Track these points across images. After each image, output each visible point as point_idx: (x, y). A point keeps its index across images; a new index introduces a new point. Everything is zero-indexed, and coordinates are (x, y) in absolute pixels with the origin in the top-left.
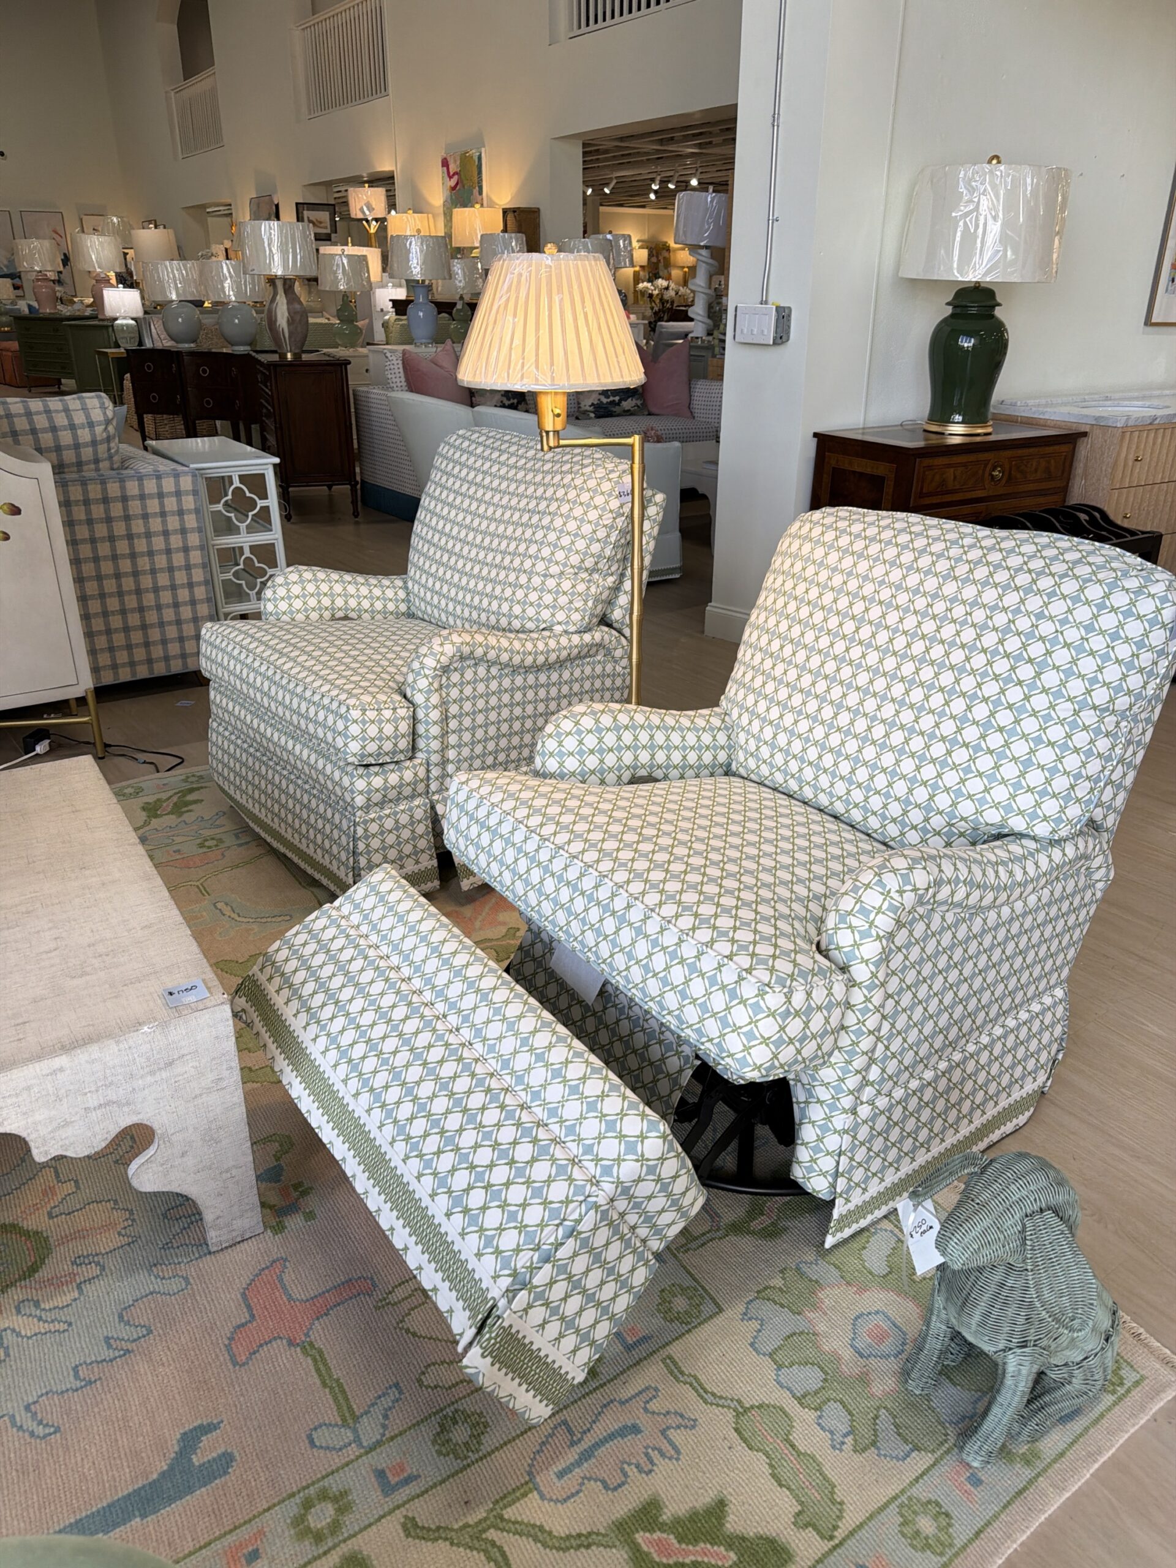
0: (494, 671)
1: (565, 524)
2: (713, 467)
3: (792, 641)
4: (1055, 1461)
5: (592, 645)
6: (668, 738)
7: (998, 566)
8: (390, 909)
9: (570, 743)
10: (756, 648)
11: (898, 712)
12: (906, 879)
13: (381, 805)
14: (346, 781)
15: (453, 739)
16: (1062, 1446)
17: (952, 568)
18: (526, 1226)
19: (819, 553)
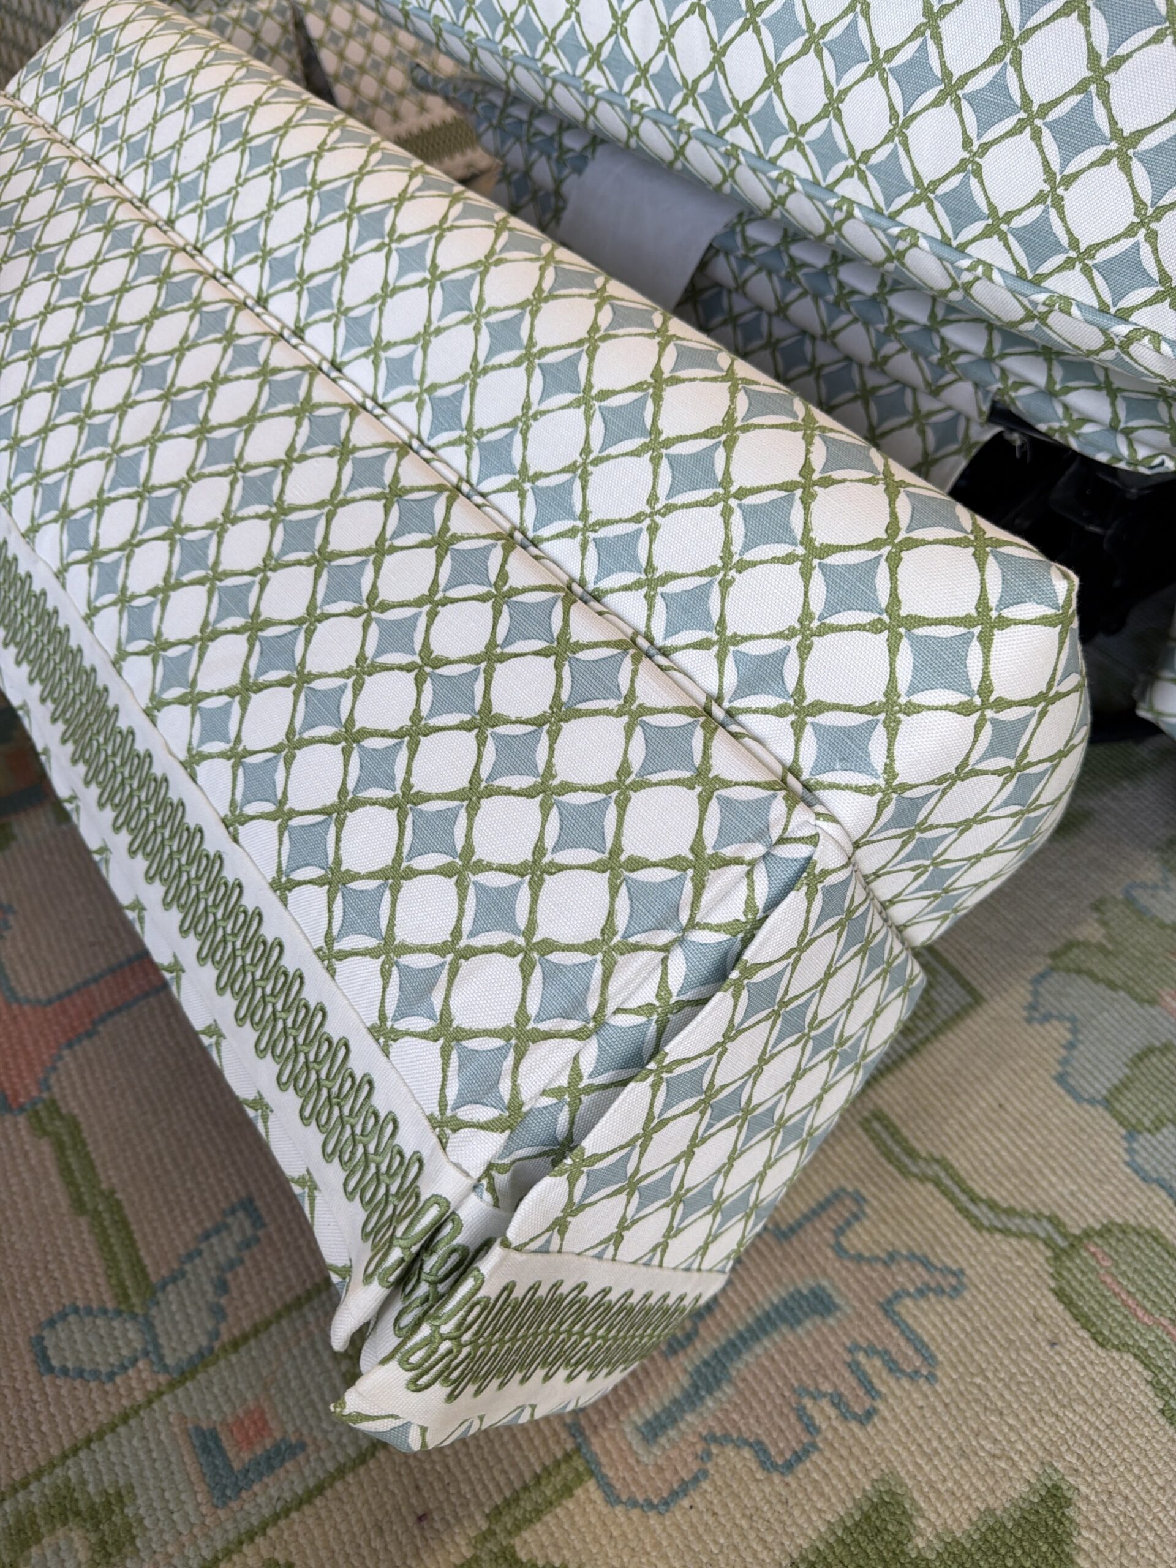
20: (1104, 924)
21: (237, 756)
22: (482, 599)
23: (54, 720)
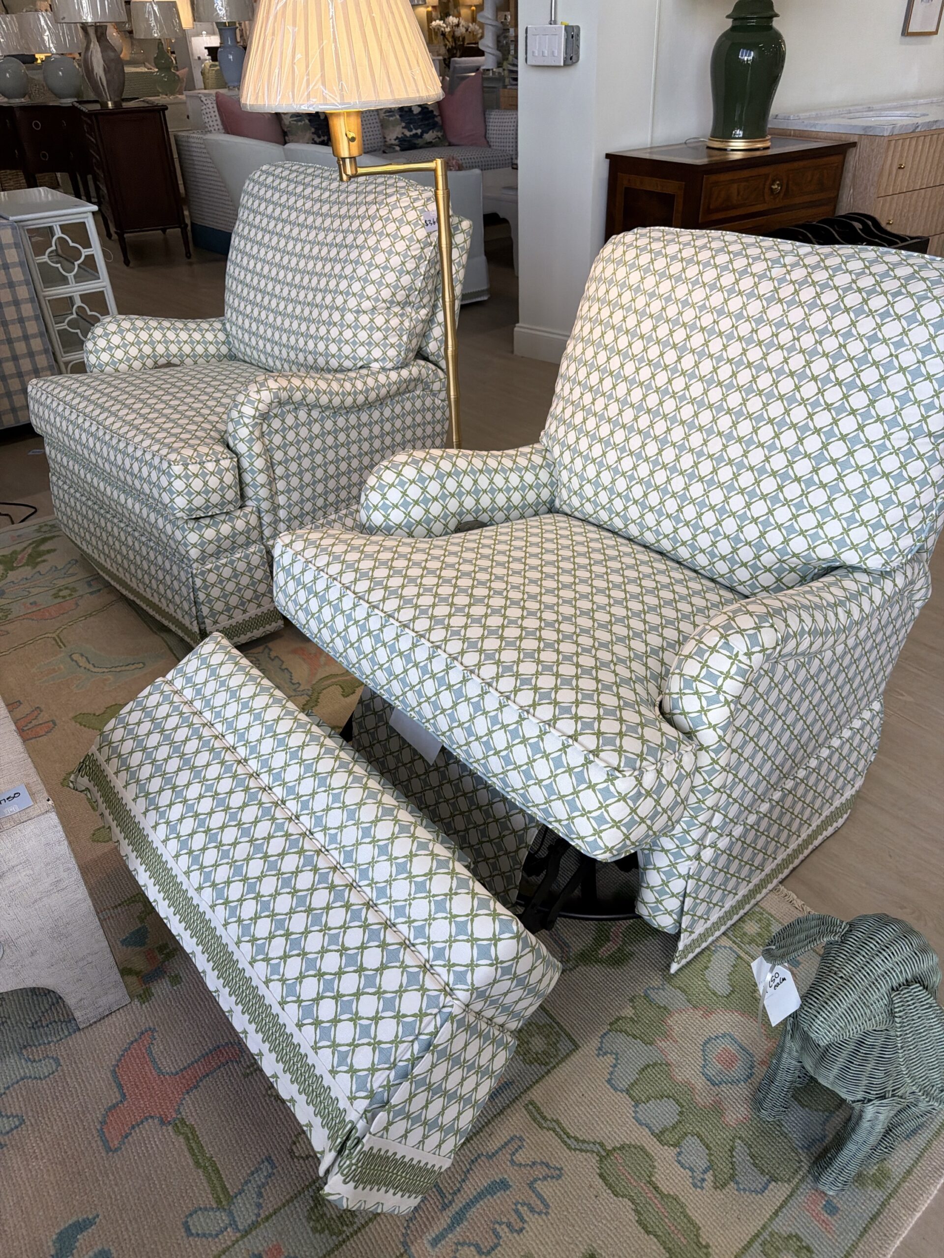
0: (315, 414)
1: (373, 257)
2: (511, 192)
3: (611, 373)
4: (904, 1179)
5: (410, 380)
6: (491, 482)
7: (825, 286)
8: (222, 684)
9: (394, 496)
10: (574, 382)
11: (725, 447)
12: (754, 640)
13: (217, 555)
14: (178, 535)
15: (281, 485)
16: (908, 1163)
17: (776, 290)
18: (380, 1042)
19: (635, 277)
20: (634, 1008)
21: (283, 980)
22: (360, 927)
23: (208, 961)
